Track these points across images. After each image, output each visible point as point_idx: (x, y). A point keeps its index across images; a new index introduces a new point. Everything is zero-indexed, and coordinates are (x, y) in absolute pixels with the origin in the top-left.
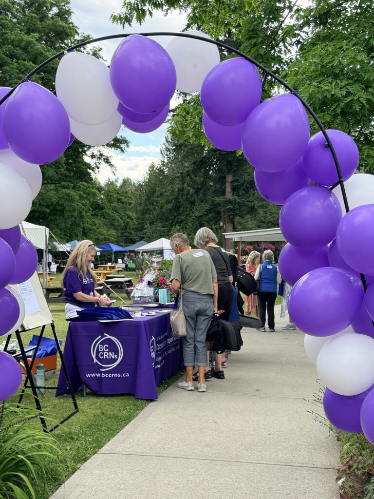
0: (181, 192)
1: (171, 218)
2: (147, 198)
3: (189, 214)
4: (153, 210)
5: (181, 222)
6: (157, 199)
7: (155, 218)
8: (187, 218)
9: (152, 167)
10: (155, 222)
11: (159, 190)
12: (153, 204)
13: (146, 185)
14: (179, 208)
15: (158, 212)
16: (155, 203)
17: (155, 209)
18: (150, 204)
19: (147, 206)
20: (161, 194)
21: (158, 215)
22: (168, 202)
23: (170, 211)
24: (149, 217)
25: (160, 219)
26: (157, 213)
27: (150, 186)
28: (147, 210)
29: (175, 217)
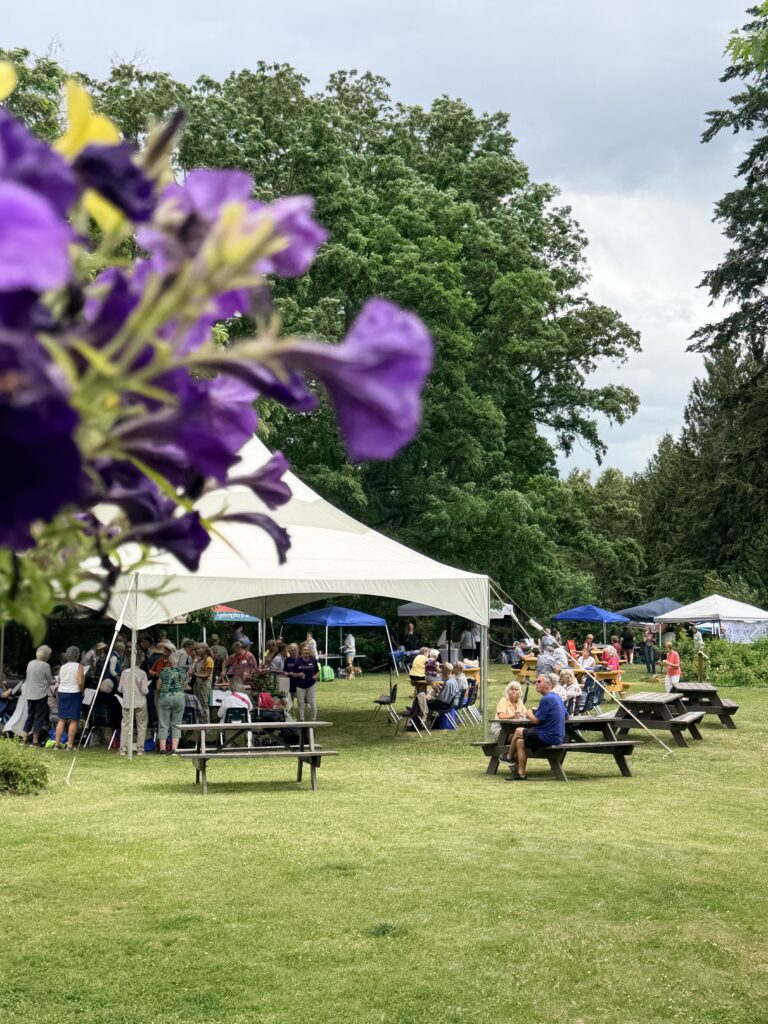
0: (730, 495)
1: (709, 548)
2: (657, 507)
3: (749, 540)
4: (671, 533)
5: (733, 557)
6: (678, 510)
7: (675, 548)
8: (743, 548)
9: (667, 442)
10: (675, 556)
11: (683, 492)
12: (669, 520)
13: (653, 481)
14: (727, 528)
15: (682, 536)
16: (674, 518)
17: (675, 531)
18: (663, 519)
19: (657, 524)
20: (687, 500)
21: (682, 541)
22: (703, 516)
23: (707, 533)
24: (664, 547)
25: (688, 550)
26: (680, 538)
27: (664, 484)
28: (658, 531)
29: (719, 546)
